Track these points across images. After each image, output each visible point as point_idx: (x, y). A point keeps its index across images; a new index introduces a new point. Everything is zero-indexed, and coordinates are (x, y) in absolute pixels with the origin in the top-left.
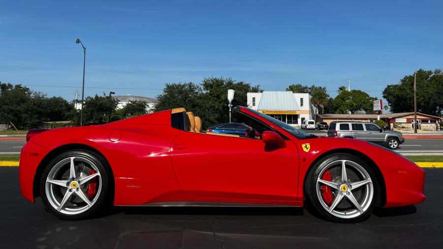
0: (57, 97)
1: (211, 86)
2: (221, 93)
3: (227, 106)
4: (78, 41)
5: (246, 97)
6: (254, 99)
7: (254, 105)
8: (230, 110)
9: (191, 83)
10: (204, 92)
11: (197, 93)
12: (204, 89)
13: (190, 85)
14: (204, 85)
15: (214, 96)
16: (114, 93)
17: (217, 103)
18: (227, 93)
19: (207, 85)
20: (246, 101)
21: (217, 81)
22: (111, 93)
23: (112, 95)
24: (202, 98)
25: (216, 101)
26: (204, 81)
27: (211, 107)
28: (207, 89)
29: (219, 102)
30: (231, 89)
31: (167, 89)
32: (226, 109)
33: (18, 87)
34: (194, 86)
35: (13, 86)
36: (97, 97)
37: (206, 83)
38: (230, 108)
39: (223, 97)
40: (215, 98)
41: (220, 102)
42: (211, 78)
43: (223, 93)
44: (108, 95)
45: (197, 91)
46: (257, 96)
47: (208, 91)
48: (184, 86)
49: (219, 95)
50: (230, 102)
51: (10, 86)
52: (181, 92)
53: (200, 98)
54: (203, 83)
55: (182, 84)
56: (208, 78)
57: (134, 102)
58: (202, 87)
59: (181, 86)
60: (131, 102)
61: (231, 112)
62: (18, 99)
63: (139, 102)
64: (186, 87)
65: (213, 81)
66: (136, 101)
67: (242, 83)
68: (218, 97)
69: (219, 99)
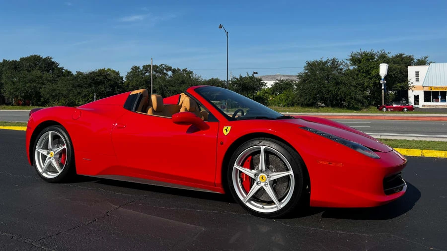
0: (215, 78)
1: (359, 61)
2: (371, 68)
3: (379, 82)
4: (221, 27)
5: (407, 72)
6: (417, 74)
7: (417, 80)
8: (383, 87)
9: (334, 59)
10: (351, 68)
11: (342, 69)
12: (351, 65)
13: (334, 60)
14: (351, 60)
15: (363, 72)
16: (257, 73)
17: (367, 79)
18: (378, 68)
19: (355, 60)
20: (407, 76)
21: (366, 55)
22: (254, 73)
23: (255, 75)
24: (348, 74)
25: (365, 77)
26: (351, 56)
27: (358, 84)
28: (355, 64)
29: (369, 78)
30: (384, 62)
31: (307, 66)
32: (378, 86)
33: (185, 70)
34: (338, 62)
35: (181, 70)
36: (241, 77)
37: (353, 57)
38: (383, 85)
39: (373, 73)
40: (364, 74)
41: (371, 79)
42: (359, 52)
43: (373, 67)
44: (251, 75)
45: (341, 67)
46: (422, 69)
47: (356, 67)
48: (326, 62)
49: (369, 70)
50: (383, 78)
51: (179, 70)
52: (322, 69)
53: (345, 75)
54: (349, 58)
55: (324, 60)
56: (355, 52)
57: (282, 81)
58: (349, 63)
59: (323, 63)
60: (279, 81)
61: (384, 89)
62: (180, 81)
63: (287, 80)
64: (329, 64)
65: (361, 55)
66: (283, 80)
67: (401, 55)
68: (368, 72)
69: (369, 74)
